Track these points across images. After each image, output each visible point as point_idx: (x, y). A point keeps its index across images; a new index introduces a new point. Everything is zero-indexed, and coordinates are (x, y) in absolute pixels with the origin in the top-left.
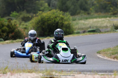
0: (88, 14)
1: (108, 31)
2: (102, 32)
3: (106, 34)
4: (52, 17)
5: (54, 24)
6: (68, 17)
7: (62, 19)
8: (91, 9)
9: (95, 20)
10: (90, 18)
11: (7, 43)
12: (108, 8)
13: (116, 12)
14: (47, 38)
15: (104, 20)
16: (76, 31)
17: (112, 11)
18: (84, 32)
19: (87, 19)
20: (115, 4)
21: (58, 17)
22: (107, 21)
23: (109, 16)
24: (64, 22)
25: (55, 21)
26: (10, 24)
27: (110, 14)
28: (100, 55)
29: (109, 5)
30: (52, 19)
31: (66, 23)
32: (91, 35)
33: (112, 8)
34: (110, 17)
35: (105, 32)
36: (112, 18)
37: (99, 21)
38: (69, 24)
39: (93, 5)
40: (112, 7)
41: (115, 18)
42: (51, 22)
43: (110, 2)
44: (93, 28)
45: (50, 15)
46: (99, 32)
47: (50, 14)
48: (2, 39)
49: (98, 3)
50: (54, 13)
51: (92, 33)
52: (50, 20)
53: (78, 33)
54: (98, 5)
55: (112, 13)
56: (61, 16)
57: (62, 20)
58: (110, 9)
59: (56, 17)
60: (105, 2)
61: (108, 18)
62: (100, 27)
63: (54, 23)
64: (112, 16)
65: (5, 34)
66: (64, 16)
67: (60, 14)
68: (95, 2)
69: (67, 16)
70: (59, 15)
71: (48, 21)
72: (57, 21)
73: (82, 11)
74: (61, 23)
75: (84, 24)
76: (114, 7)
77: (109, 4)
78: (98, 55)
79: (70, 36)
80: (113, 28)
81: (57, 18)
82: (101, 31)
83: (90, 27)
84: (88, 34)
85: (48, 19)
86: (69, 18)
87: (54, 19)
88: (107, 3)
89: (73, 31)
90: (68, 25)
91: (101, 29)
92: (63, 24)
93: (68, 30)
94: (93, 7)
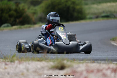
5: (65, 9)
7: (74, 3)
9: (109, 4)
11: (15, 29)
16: (88, 16)
18: (97, 17)
19: (100, 3)
24: (75, 7)
25: (66, 5)
26: (18, 8)
28: (115, 43)
31: (78, 7)
32: (104, 21)
37: (113, 6)
38: (81, 9)
44: (107, 13)
46: (113, 18)
48: (9, 25)
51: (105, 19)
53: (90, 18)
59: (67, 1)
62: (115, 12)
65: (12, 19)
71: (59, 5)
78: (113, 43)
82: (116, 16)
83: (104, 12)
85: (58, 3)
89: (85, 17)
91: (115, 14)
93: (80, 15)
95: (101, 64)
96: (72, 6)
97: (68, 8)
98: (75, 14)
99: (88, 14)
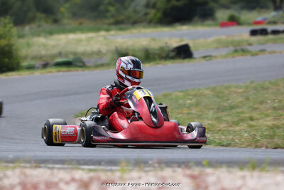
0: (56, 21)
1: (102, 65)
2: (89, 67)
3: (98, 71)
6: (7, 29)
8: (62, 9)
9: (71, 36)
10: (58, 32)
12: (102, 8)
13: (122, 17)
15: (92, 38)
16: (25, 64)
17: (113, 16)
18: (45, 66)
19: (51, 33)
22: (101, 39)
23: (106, 27)
27: (107, 21)
31: (2, 43)
32: (61, 73)
33: (111, 9)
34: (108, 30)
35: (97, 66)
36: (113, 32)
37: (80, 41)
38: (10, 46)
41: (119, 32)
44: (66, 55)
46: (80, 67)
51: (64, 69)
53: (30, 68)
55: (112, 20)
58: (107, 11)
61: (103, 33)
62: (84, 54)
69: (5, 27)
73: (39, 15)
75: (45, 46)
76: (118, 5)
79: (10, 74)
82: (87, 64)
83: (60, 54)
84: (54, 70)
86: (9, 31)
89: (18, 64)
90: (7, 48)
91: (85, 59)
93: (6, 60)
94: (67, 5)
95: (55, 171)
99: (26, 58)
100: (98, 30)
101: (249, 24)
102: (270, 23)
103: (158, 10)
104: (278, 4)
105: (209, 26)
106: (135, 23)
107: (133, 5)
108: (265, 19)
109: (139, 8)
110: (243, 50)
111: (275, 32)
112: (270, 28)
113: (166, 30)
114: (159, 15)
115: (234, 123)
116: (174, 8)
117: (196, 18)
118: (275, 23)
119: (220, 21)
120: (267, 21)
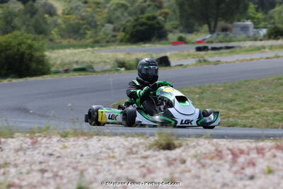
0: (51, 41)
2: (98, 72)
4: (13, 44)
5: (17, 57)
6: (40, 44)
7: (30, 47)
8: (53, 32)
12: (82, 31)
13: (98, 38)
14: (8, 80)
15: (83, 52)
16: (53, 69)
17: (91, 37)
18: (66, 71)
19: (53, 49)
20: (93, 24)
21: (23, 43)
22: (90, 53)
24: (33, 53)
25: (18, 50)
27: (88, 41)
29: (85, 26)
30: (14, 47)
31: (37, 54)
32: (81, 76)
33: (88, 32)
34: (92, 47)
36: (96, 48)
37: (76, 54)
38: (43, 56)
39: (56, 25)
40: (89, 30)
41: (102, 48)
42: (11, 52)
43: (85, 22)
45: (11, 39)
47: (10, 37)
49: (65, 22)
50: (16, 37)
51: (83, 73)
52: (10, 49)
53: (56, 72)
54: (63, 26)
55: (91, 40)
56: (29, 41)
57: (30, 49)
58: (85, 34)
59: (20, 44)
60: (77, 21)
61: (89, 49)
62: (93, 63)
63: (16, 54)
64: (97, 45)
66: (34, 42)
67: (27, 39)
68: (59, 21)
69: (39, 42)
70: (25, 40)
71: (6, 50)
72: (22, 50)
74: (28, 54)
76: (94, 30)
77: (84, 24)
79: (45, 76)
80: (116, 64)
81: (23, 45)
82: (97, 70)
83: (77, 62)
84: (76, 74)
85: (6, 46)
86: (42, 46)
87: (16, 48)
88: (81, 22)
89: (49, 69)
90: (40, 58)
91: (94, 66)
92: (32, 56)
93: (40, 67)
94: (56, 29)
96: (27, 52)
97: (23, 54)
98: (34, 65)
99: (53, 65)
100: (86, 46)
101: (193, 43)
102: (208, 42)
103: (127, 33)
104: (212, 29)
105: (165, 44)
106: (108, 42)
107: (103, 29)
108: (205, 39)
109: (108, 32)
110: (205, 61)
111: (214, 49)
112: (210, 46)
113: (134, 47)
114: (128, 36)
115: (241, 111)
116: (138, 31)
117: (153, 39)
118: (212, 42)
119: (171, 41)
120: (206, 41)
